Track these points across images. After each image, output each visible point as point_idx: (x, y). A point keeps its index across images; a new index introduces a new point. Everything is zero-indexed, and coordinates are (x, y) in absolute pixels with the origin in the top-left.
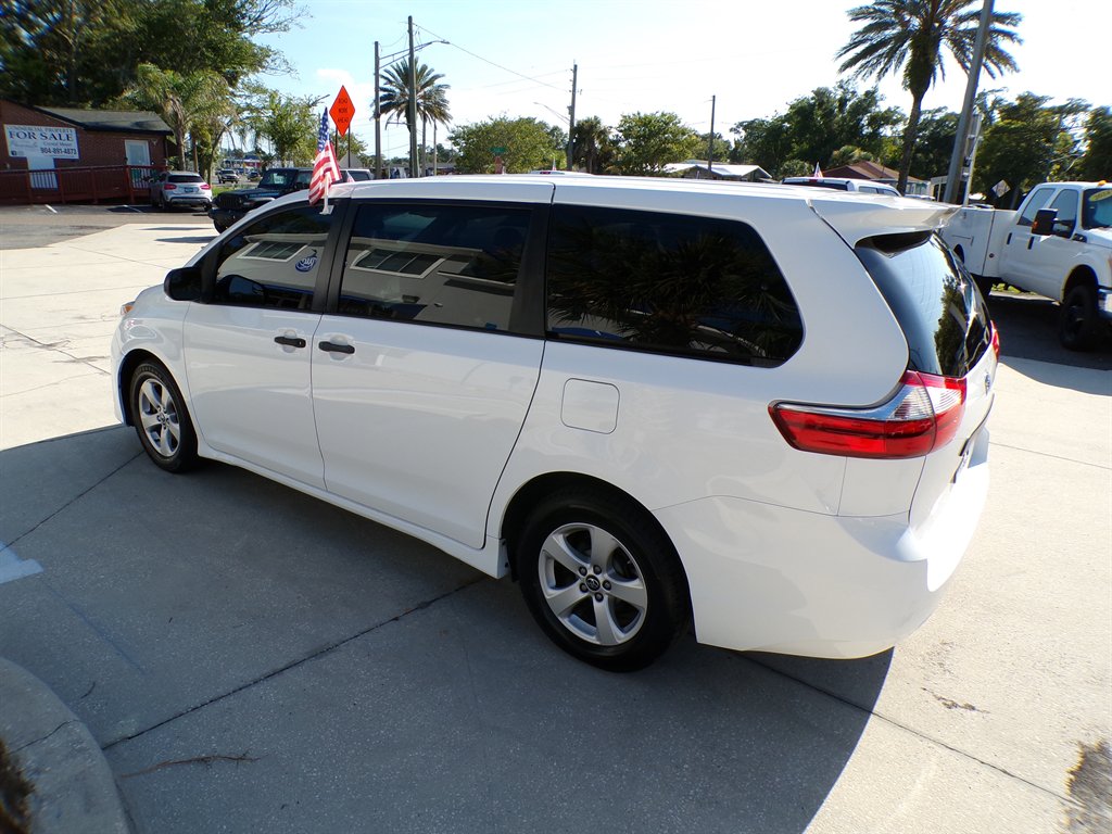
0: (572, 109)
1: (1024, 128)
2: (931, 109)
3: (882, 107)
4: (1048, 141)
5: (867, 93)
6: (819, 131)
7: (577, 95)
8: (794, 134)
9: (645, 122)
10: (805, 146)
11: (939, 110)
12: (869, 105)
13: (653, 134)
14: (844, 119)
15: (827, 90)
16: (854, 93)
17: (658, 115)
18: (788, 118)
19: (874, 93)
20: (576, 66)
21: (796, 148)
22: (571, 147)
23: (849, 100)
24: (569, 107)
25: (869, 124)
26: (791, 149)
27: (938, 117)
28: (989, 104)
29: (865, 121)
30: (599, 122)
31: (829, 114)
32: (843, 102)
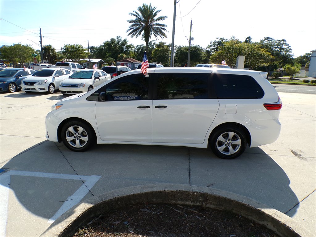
0: (41, 42)
1: (162, 50)
2: (140, 45)
3: (128, 44)
4: (167, 53)
5: (124, 40)
6: (113, 50)
7: (42, 38)
8: (106, 51)
9: (72, 47)
10: (110, 54)
11: (142, 45)
12: (125, 43)
13: (75, 51)
14: (119, 47)
15: (114, 39)
16: (121, 40)
17: (75, 45)
18: (104, 46)
19: (126, 40)
20: (40, 29)
21: (108, 55)
22: (42, 54)
23: (120, 42)
24: (40, 42)
25: (126, 48)
26: (106, 55)
27: (142, 47)
28: (153, 44)
29: (124, 48)
30: (51, 47)
31: (115, 45)
32: (118, 42)
